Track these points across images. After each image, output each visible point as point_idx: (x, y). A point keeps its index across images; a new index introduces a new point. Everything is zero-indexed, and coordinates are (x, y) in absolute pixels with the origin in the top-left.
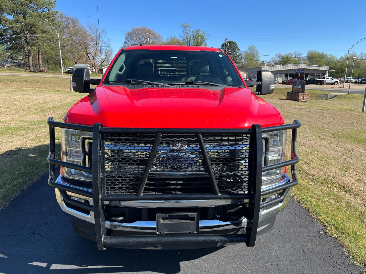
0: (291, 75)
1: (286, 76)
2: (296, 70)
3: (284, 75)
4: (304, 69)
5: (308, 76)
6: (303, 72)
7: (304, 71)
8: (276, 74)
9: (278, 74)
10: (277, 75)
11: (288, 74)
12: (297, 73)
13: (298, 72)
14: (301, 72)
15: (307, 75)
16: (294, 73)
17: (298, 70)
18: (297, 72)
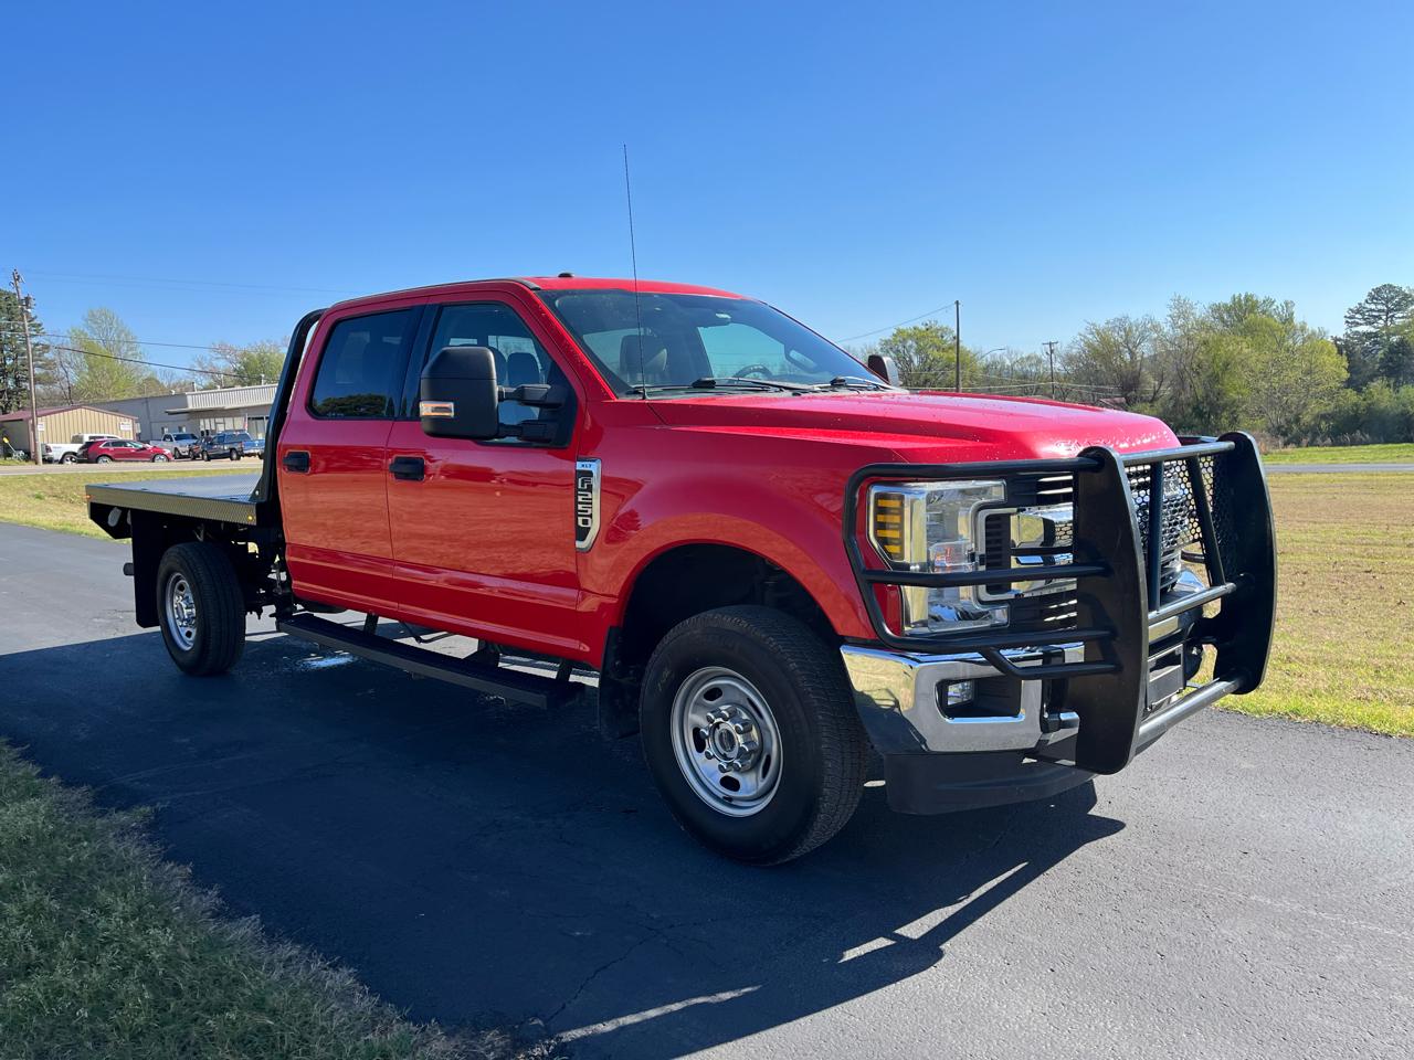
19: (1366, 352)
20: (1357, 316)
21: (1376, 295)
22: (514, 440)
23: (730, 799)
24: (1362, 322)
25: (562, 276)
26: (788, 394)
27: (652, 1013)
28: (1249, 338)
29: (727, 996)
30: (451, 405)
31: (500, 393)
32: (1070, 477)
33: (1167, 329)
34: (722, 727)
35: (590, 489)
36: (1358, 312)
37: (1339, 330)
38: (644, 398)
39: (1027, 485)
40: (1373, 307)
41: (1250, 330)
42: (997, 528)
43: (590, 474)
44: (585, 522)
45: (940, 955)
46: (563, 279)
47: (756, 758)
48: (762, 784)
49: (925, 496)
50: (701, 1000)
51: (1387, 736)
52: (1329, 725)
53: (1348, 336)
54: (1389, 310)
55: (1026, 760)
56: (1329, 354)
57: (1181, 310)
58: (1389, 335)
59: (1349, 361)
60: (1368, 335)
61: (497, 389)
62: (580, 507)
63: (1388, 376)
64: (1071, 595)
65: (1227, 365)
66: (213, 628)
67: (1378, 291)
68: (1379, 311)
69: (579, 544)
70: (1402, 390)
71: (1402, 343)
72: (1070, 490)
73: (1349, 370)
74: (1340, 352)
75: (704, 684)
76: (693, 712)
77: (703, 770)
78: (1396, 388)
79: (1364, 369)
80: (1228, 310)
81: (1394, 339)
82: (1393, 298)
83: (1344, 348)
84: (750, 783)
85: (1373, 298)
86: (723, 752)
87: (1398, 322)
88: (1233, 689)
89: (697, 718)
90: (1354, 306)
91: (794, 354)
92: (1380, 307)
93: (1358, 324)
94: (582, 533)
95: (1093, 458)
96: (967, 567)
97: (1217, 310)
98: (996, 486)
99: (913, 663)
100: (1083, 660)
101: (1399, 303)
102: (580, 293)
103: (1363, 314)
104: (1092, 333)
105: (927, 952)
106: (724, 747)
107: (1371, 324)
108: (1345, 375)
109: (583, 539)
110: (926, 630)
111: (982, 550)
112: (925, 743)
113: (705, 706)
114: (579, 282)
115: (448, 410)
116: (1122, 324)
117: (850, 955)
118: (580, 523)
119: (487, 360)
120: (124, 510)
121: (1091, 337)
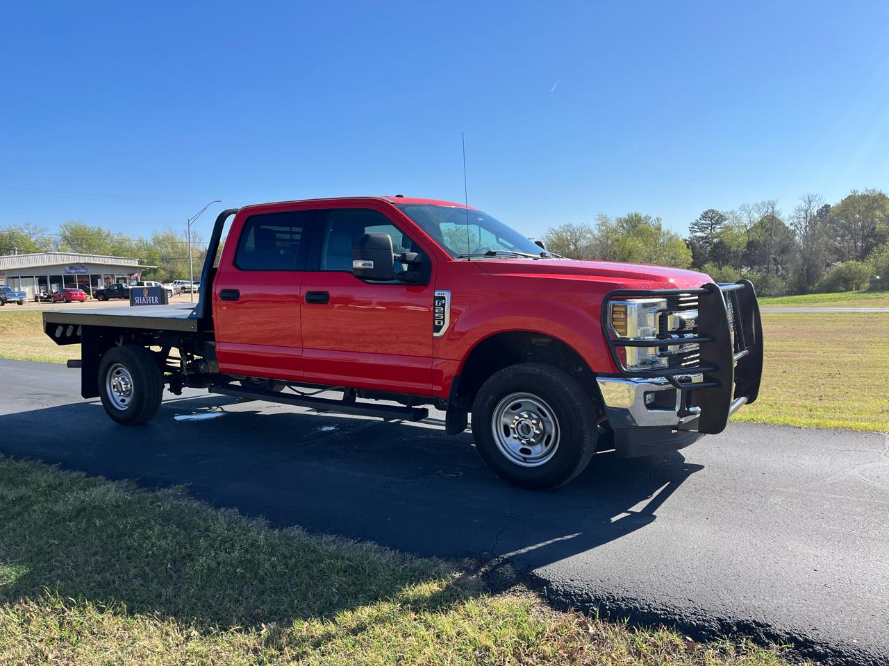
0: (55, 280)
1: (42, 281)
2: (67, 268)
3: (36, 280)
4: (85, 263)
5: (99, 280)
6: (84, 271)
7: (86, 269)
8: (12, 278)
9: (18, 277)
10: (15, 279)
11: (46, 277)
12: (70, 273)
13: (73, 271)
14: (81, 273)
15: (95, 279)
16: (63, 274)
17: (72, 266)
18: (68, 273)
19: (701, 247)
20: (696, 227)
21: (705, 216)
22: (397, 281)
23: (525, 459)
24: (698, 230)
25: (398, 196)
26: (532, 259)
27: (540, 545)
28: (640, 238)
29: (569, 537)
30: (372, 262)
31: (395, 257)
32: (697, 298)
33: (596, 232)
34: (523, 422)
35: (443, 306)
36: (696, 225)
37: (686, 235)
38: (469, 260)
39: (674, 301)
40: (704, 222)
41: (640, 234)
42: (663, 321)
43: (444, 298)
44: (439, 323)
45: (655, 517)
46: (398, 198)
47: (543, 437)
48: (546, 450)
49: (636, 306)
50: (557, 539)
51: (800, 428)
52: (770, 424)
53: (691, 238)
54: (713, 224)
55: (673, 431)
56: (683, 248)
57: (604, 222)
58: (713, 238)
59: (693, 252)
60: (702, 238)
61: (393, 255)
62: (436, 315)
63: (713, 261)
64: (695, 352)
65: (630, 253)
66: (145, 395)
67: (706, 213)
68: (707, 224)
69: (435, 334)
70: (723, 269)
71: (721, 242)
72: (697, 303)
73: (693, 257)
74: (688, 247)
75: (511, 402)
76: (504, 417)
77: (510, 446)
78: (720, 268)
79: (701, 257)
80: (626, 222)
81: (715, 240)
82: (714, 217)
83: (690, 245)
84: (538, 450)
85: (703, 217)
86: (523, 435)
87: (718, 231)
88: (746, 401)
89: (505, 420)
90: (694, 221)
91: (500, 240)
92: (707, 222)
93: (696, 232)
94: (438, 329)
95: (708, 288)
96: (651, 338)
97: (620, 221)
98: (664, 301)
99: (634, 384)
100: (702, 381)
101: (717, 220)
102: (415, 205)
103: (698, 226)
104: (552, 233)
105: (647, 517)
106: (524, 433)
107: (702, 231)
108: (691, 260)
109: (438, 331)
110: (636, 369)
111: (658, 333)
112: (635, 422)
113: (511, 413)
114: (407, 200)
115: (370, 265)
116: (568, 228)
117: (614, 519)
118: (436, 323)
119: (388, 239)
120: (76, 327)
121: (551, 235)
